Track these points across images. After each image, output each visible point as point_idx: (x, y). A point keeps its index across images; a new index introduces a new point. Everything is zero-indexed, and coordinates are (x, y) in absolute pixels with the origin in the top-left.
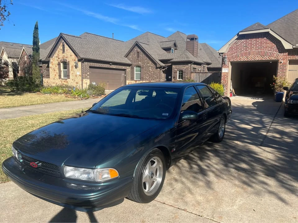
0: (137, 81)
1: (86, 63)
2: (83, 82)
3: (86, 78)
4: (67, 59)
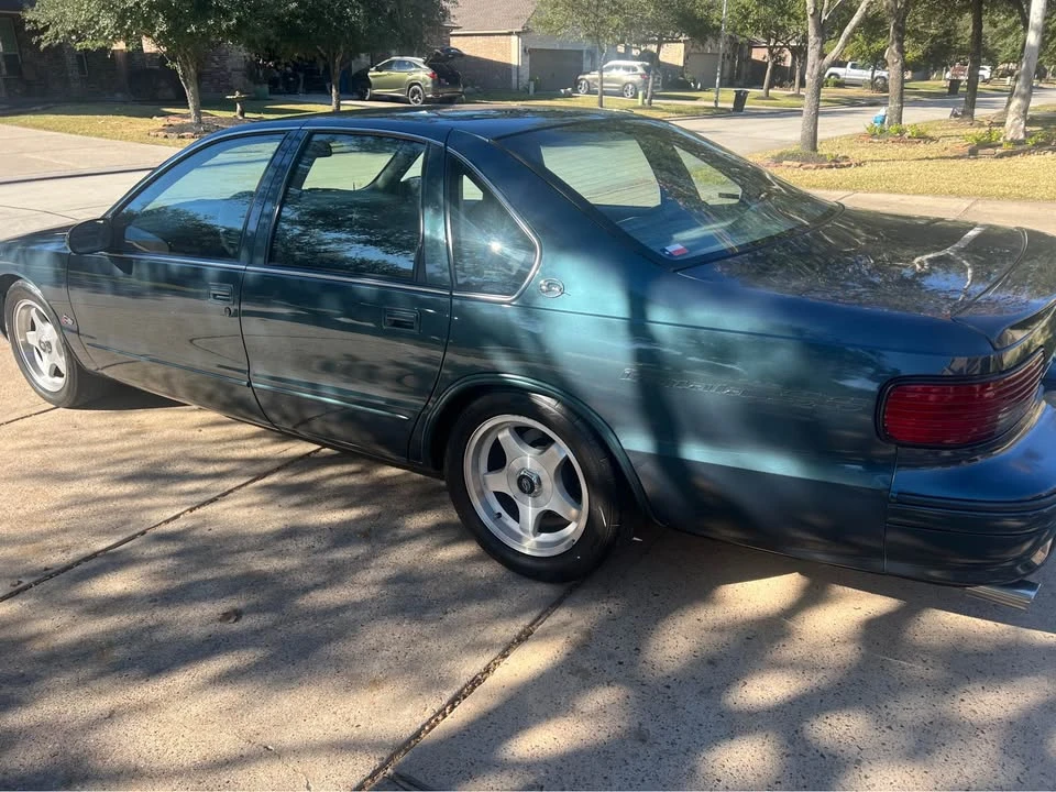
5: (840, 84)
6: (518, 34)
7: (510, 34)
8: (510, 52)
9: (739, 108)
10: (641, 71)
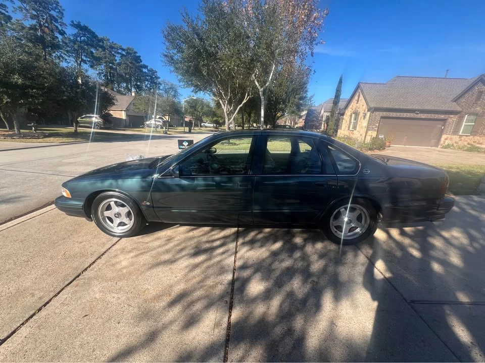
0: (463, 135)
1: (377, 113)
2: (368, 134)
3: (373, 129)
4: (358, 110)
5: (206, 127)
6: (124, 111)
7: (122, 110)
8: (123, 115)
9: (190, 132)
10: (162, 122)
